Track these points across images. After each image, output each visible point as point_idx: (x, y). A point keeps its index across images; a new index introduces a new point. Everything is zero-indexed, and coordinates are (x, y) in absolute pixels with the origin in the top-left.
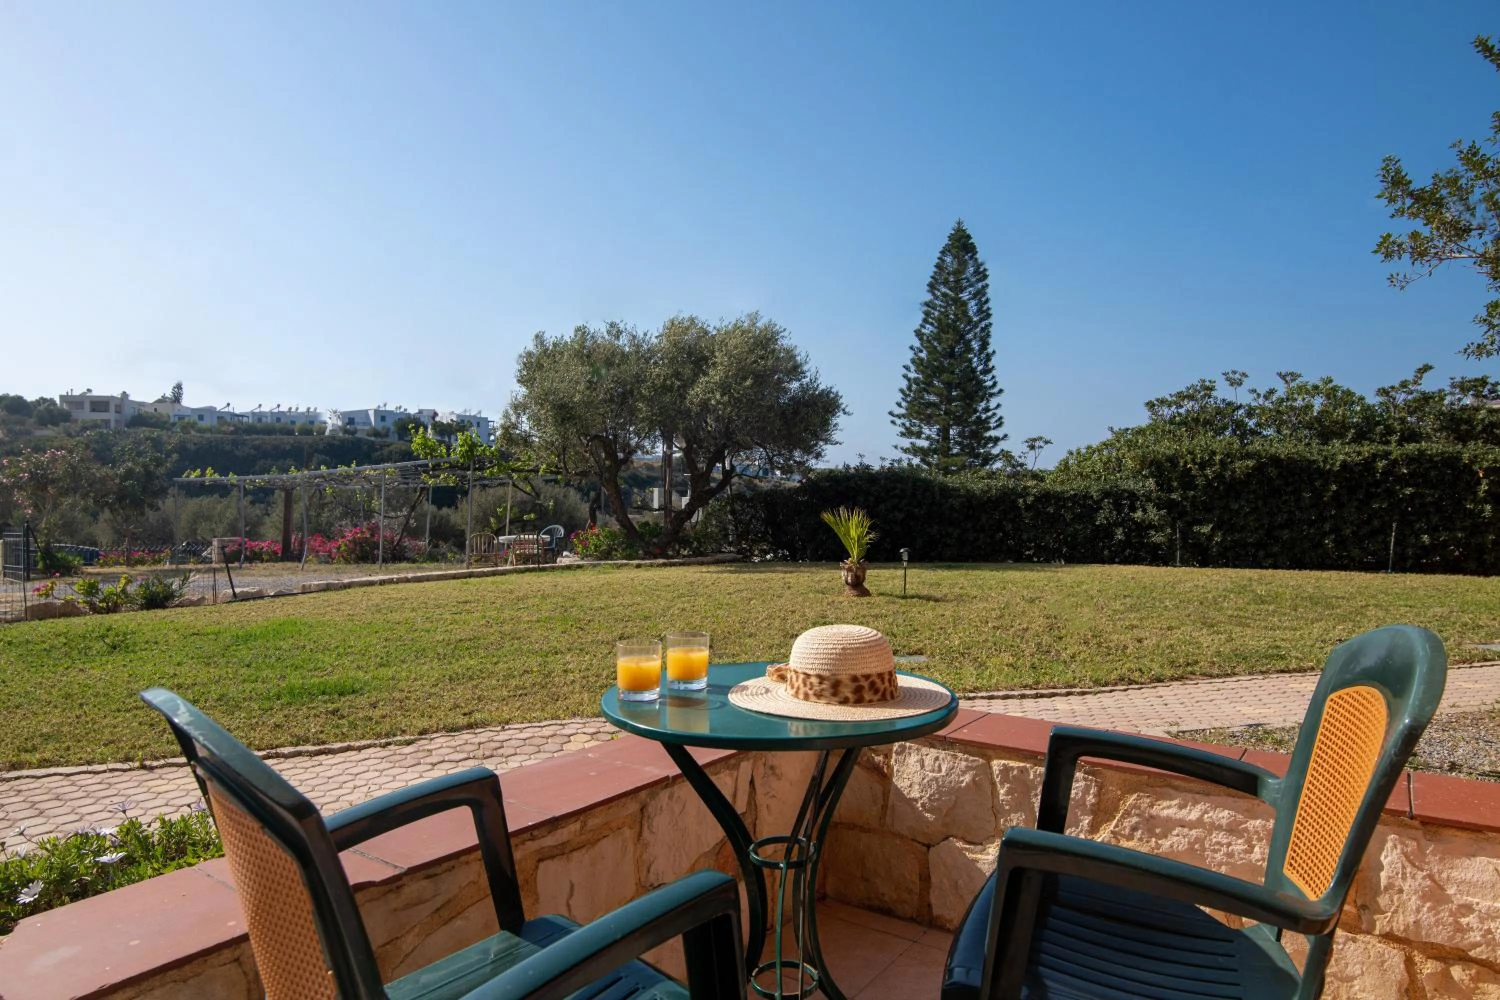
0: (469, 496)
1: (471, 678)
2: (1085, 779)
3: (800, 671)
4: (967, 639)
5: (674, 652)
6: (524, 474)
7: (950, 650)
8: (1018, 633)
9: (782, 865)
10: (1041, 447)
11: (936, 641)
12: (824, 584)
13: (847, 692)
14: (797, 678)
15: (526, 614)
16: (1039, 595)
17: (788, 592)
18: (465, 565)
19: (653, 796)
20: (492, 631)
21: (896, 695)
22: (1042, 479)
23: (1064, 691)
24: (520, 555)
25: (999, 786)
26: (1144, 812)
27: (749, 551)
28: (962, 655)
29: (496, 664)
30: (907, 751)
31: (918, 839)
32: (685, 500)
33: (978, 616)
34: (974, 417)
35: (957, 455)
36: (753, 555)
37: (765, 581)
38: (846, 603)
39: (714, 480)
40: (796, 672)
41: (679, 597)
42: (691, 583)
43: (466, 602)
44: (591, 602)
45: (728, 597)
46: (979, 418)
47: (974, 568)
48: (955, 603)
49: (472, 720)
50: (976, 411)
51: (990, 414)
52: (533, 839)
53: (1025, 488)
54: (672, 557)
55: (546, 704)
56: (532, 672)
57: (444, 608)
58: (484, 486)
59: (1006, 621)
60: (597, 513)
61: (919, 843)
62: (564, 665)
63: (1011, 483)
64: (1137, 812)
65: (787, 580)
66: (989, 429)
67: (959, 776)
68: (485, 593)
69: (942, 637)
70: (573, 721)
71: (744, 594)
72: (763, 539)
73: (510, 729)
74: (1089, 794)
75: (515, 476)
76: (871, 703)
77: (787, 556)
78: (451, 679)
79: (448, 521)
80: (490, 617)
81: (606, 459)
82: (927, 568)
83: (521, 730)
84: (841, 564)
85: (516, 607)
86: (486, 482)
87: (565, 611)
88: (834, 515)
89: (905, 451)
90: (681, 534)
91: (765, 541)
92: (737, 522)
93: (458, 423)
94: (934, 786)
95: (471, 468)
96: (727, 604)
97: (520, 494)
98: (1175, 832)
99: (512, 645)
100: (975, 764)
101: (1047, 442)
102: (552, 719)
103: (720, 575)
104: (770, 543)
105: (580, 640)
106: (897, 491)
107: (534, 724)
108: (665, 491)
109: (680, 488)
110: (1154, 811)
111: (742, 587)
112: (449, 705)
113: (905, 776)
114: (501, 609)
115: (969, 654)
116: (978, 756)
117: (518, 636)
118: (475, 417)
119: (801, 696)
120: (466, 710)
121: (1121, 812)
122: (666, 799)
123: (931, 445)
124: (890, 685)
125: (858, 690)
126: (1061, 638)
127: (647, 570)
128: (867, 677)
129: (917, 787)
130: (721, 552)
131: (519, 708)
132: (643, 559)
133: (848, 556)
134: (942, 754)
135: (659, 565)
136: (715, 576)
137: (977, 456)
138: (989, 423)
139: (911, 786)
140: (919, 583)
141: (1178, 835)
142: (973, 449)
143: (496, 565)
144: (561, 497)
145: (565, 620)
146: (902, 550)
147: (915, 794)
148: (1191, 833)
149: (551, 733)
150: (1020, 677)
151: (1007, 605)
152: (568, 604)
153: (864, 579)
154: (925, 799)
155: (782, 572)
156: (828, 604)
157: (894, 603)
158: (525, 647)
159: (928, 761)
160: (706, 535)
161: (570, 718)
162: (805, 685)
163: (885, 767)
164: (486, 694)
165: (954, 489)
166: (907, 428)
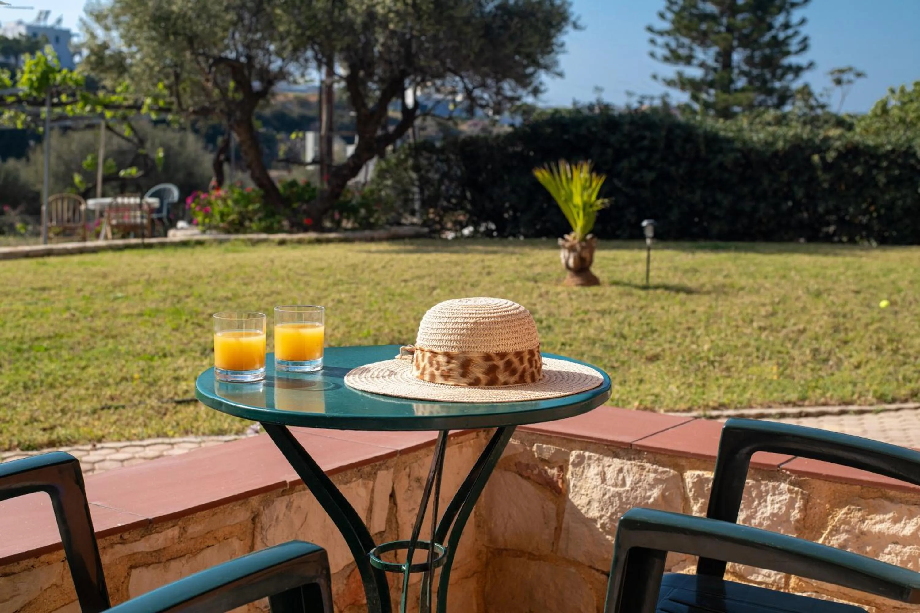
0: (45, 143)
1: (52, 386)
2: (790, 491)
3: (426, 349)
4: (721, 344)
5: (282, 327)
6: (120, 112)
7: (696, 357)
8: (791, 335)
9: (404, 568)
10: (850, 82)
11: (679, 345)
12: (538, 269)
13: (478, 372)
14: (423, 356)
15: (124, 305)
16: (829, 285)
17: (488, 279)
18: (41, 239)
19: (267, 503)
20: (78, 327)
21: (537, 377)
22: (850, 127)
23: (837, 409)
24: (117, 226)
25: (692, 501)
26: (854, 528)
27: (439, 222)
28: (712, 363)
29: (84, 368)
30: (586, 462)
31: (597, 566)
32: (351, 150)
33: (741, 313)
34: (767, 37)
35: (743, 90)
36: (444, 229)
37: (457, 264)
38: (563, 295)
39: (393, 121)
40: (422, 350)
41: (335, 284)
42: (354, 267)
43: (44, 289)
44: (215, 290)
45: (403, 284)
46: (775, 38)
47: (747, 250)
48: (714, 295)
49: (54, 437)
50: (770, 27)
51: (790, 32)
52: (123, 542)
53: (827, 139)
54: (330, 230)
55: (150, 418)
56: (132, 379)
57: (14, 296)
58: (65, 129)
59: (776, 321)
60: (226, 167)
61: (598, 570)
62: (175, 370)
63: (805, 133)
64: (847, 527)
65: (487, 263)
66: (788, 53)
67: (646, 490)
68: (69, 277)
69: (688, 340)
70: (186, 439)
71: (425, 281)
72: (459, 206)
73: (102, 448)
74: (794, 509)
75: (108, 114)
76: (506, 385)
77: (492, 231)
78: (26, 387)
79: (16, 179)
80: (76, 309)
81: (236, 90)
82: (684, 250)
83: (117, 450)
84: (560, 241)
85: (112, 296)
86: (68, 123)
87: (178, 302)
88: (551, 171)
89: (670, 83)
90: (342, 199)
91: (463, 208)
92: (424, 182)
93: (28, 38)
94: (617, 503)
95: (48, 102)
96: (401, 295)
97: (116, 140)
98: (887, 550)
99: (106, 345)
100: (665, 476)
101: (859, 75)
102: (158, 436)
103: (394, 256)
104: (468, 211)
105: (196, 340)
106: (646, 143)
107: (134, 443)
108: (321, 138)
109: (346, 133)
110: (864, 527)
111: (424, 272)
112: (24, 419)
113: (583, 492)
114: (90, 298)
115: (721, 363)
116: (669, 467)
117: (114, 333)
118: (52, 29)
119: (427, 378)
120: (46, 425)
121: (830, 527)
122: (284, 508)
123: (706, 74)
124: (531, 366)
125: (492, 371)
126: (846, 342)
127: (294, 248)
128: (502, 356)
129: (595, 505)
130: (399, 224)
131: (115, 423)
132: (290, 232)
133: (569, 229)
134: (627, 464)
135: (311, 242)
136: (387, 257)
137: (770, 92)
138: (788, 45)
139: (589, 503)
140: (669, 268)
141: (890, 553)
142: (765, 82)
143: (84, 239)
144: (175, 144)
145: (177, 313)
146: (645, 223)
147: (594, 513)
148: (904, 550)
149: (156, 454)
150: (783, 391)
151: (783, 300)
152: (182, 293)
153: (591, 261)
154: (605, 519)
155: (480, 252)
156: (541, 296)
157: (630, 294)
158: (122, 349)
159: (610, 474)
160: (379, 201)
161: (181, 436)
162: (431, 364)
163: (560, 481)
164: (71, 405)
165: (730, 141)
166: (672, 51)
